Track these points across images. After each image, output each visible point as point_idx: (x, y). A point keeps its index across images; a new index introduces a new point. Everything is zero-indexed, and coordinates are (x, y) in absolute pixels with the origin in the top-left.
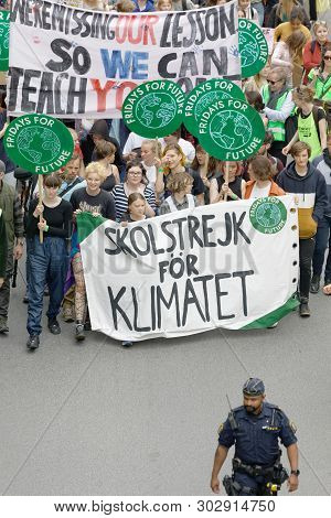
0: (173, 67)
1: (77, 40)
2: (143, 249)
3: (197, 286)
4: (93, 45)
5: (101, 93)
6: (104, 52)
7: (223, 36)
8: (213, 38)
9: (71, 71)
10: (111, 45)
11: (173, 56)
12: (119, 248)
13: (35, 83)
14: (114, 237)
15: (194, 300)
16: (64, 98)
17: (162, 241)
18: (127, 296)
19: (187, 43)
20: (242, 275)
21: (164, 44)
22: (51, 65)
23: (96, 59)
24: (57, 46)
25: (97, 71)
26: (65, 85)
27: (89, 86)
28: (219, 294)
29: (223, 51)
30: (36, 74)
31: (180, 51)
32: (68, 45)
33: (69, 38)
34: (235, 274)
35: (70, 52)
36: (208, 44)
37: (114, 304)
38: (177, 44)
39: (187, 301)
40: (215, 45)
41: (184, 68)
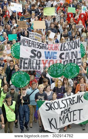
0: (63, 56)
1: (38, 50)
4: (42, 51)
5: (45, 64)
6: (45, 52)
7: (76, 48)
8: (74, 49)
9: (36, 58)
10: (47, 51)
11: (63, 54)
13: (27, 61)
15: (68, 117)
16: (34, 65)
17: (62, 105)
18: (53, 121)
19: (67, 50)
20: (80, 110)
21: (61, 50)
22: (31, 56)
23: (43, 54)
24: (32, 51)
25: (43, 58)
26: (35, 61)
27: (41, 62)
28: (74, 115)
29: (76, 52)
30: (27, 59)
31: (65, 52)
32: (36, 51)
33: (36, 49)
34: (78, 110)
35: (36, 53)
36: (72, 50)
37: (50, 123)
38: (64, 50)
39: (66, 118)
40: (74, 51)
41: (66, 56)
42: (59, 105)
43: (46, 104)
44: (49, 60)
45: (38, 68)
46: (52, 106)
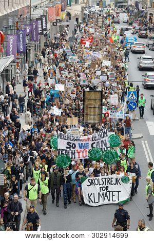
0: (94, 145)
1: (73, 142)
2: (97, 183)
3: (108, 193)
4: (77, 143)
5: (78, 153)
6: (79, 144)
9: (72, 149)
10: (81, 142)
11: (94, 143)
12: (92, 183)
13: (64, 152)
14: (90, 181)
15: (107, 196)
16: (70, 154)
17: (101, 182)
18: (92, 195)
19: (97, 140)
20: (118, 192)
21: (92, 140)
22: (67, 148)
23: (77, 145)
24: (68, 143)
25: (77, 148)
26: (70, 151)
27: (76, 152)
28: (113, 196)
29: (105, 140)
30: (64, 150)
31: (96, 142)
32: (71, 143)
33: (71, 142)
34: (116, 192)
35: (71, 145)
36: (102, 139)
37: (89, 197)
38: (95, 140)
40: (104, 139)
41: (97, 146)
42: (99, 182)
43: (88, 180)
44: (82, 149)
45: (73, 157)
46: (93, 181)
